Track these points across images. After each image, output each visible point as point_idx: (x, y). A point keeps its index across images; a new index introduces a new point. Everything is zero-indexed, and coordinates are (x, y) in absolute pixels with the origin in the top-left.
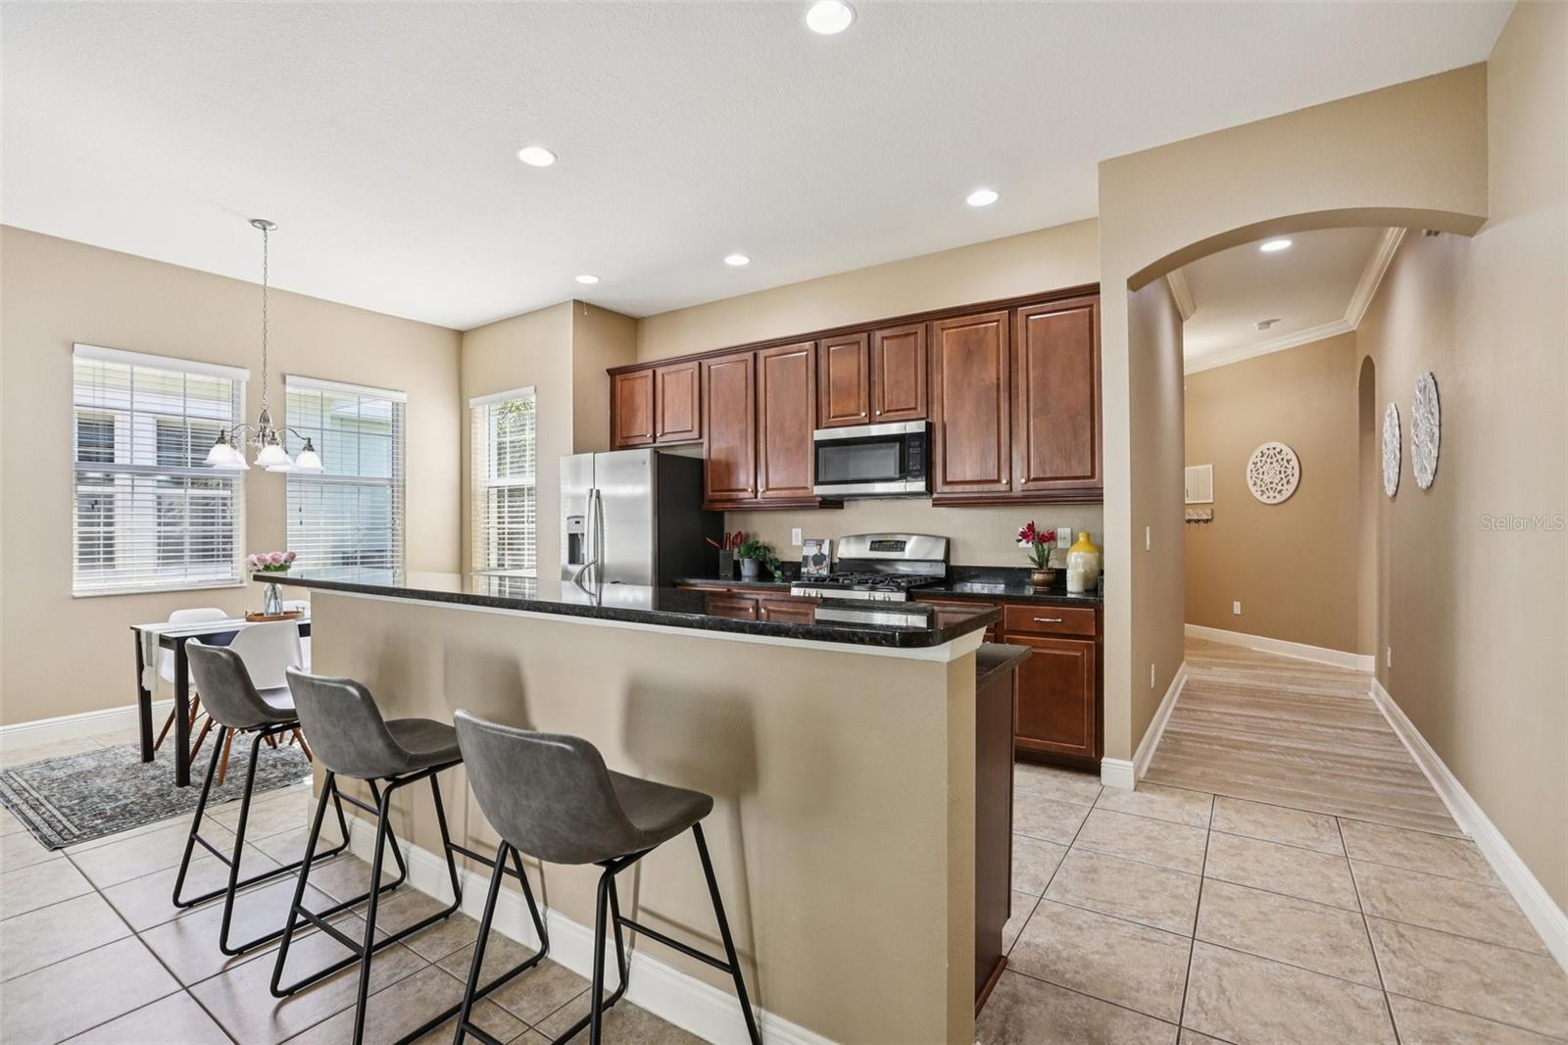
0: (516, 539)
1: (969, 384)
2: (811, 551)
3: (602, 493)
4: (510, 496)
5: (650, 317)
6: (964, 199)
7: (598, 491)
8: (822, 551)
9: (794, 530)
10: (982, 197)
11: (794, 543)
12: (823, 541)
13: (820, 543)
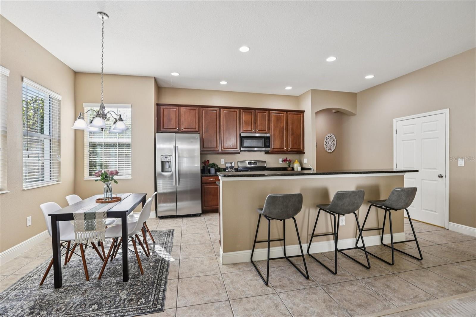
0: (110, 164)
1: (278, 127)
2: (229, 165)
3: (179, 147)
4: (119, 146)
5: (165, 88)
6: (285, 88)
7: (178, 147)
8: (232, 165)
9: (222, 160)
10: (289, 88)
11: (222, 163)
12: (232, 162)
13: (231, 163)
